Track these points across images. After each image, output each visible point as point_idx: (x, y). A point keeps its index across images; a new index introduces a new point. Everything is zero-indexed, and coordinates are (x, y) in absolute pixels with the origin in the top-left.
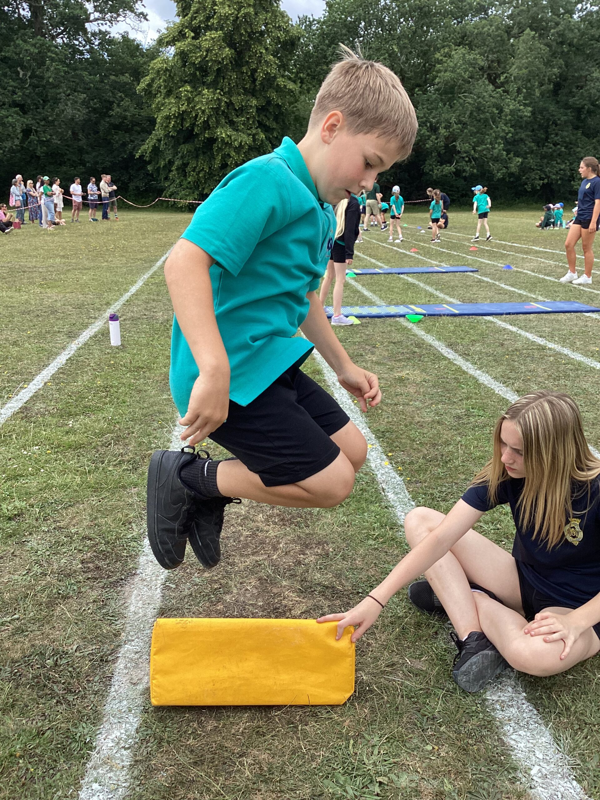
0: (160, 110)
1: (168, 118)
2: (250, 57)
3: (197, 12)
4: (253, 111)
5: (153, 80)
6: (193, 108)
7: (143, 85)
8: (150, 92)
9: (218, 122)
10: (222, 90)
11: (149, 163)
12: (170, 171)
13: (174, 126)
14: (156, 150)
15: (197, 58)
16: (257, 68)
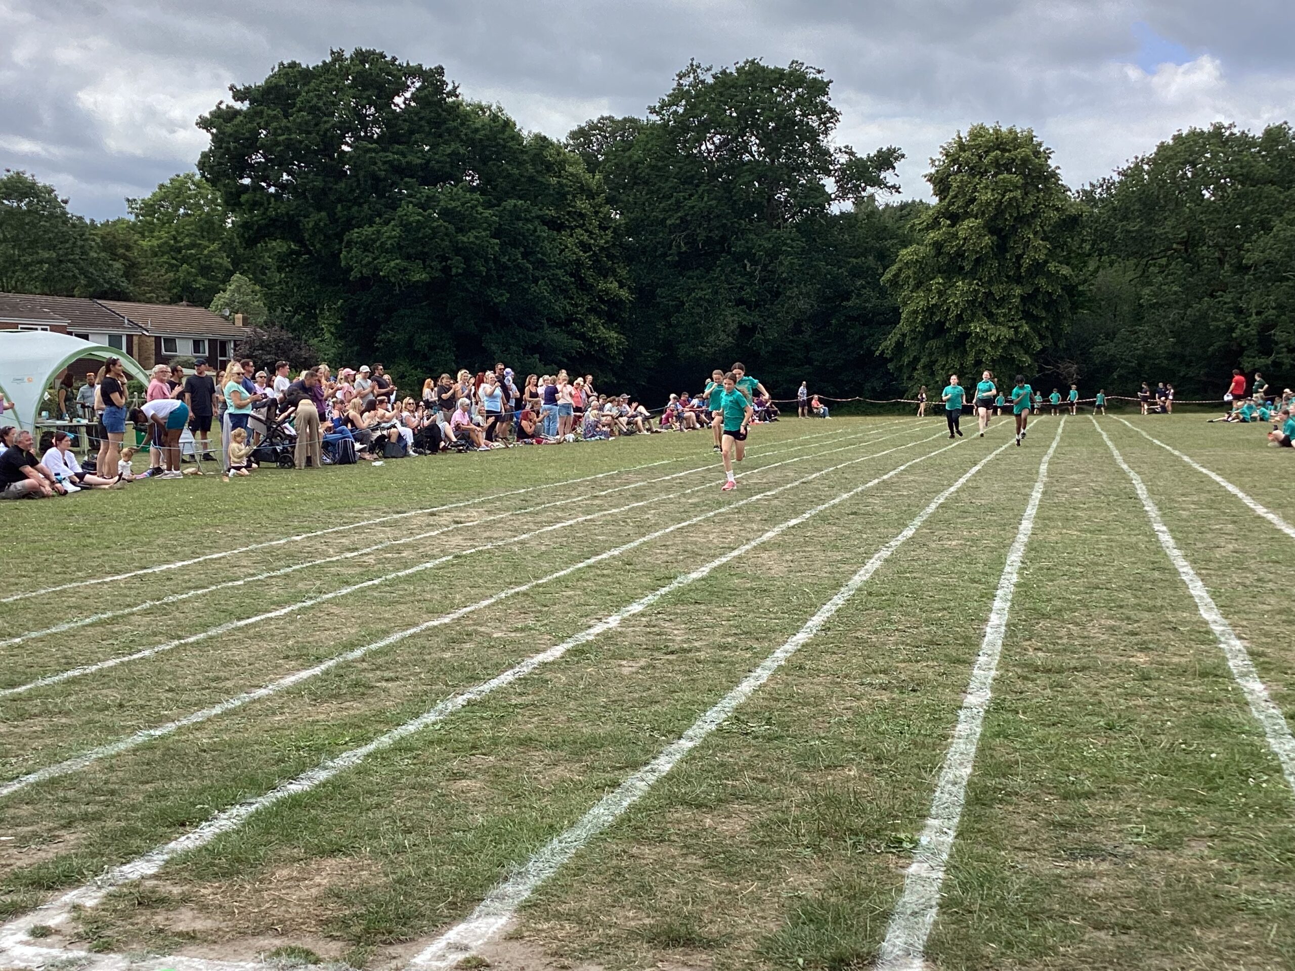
0: (905, 304)
1: (915, 312)
2: (1015, 242)
3: (956, 196)
4: (1016, 301)
5: (900, 270)
6: (945, 301)
7: (888, 275)
8: (897, 282)
9: (974, 315)
10: (980, 280)
11: (891, 360)
12: (915, 369)
13: (922, 321)
14: (899, 345)
15: (952, 247)
16: (1024, 253)
